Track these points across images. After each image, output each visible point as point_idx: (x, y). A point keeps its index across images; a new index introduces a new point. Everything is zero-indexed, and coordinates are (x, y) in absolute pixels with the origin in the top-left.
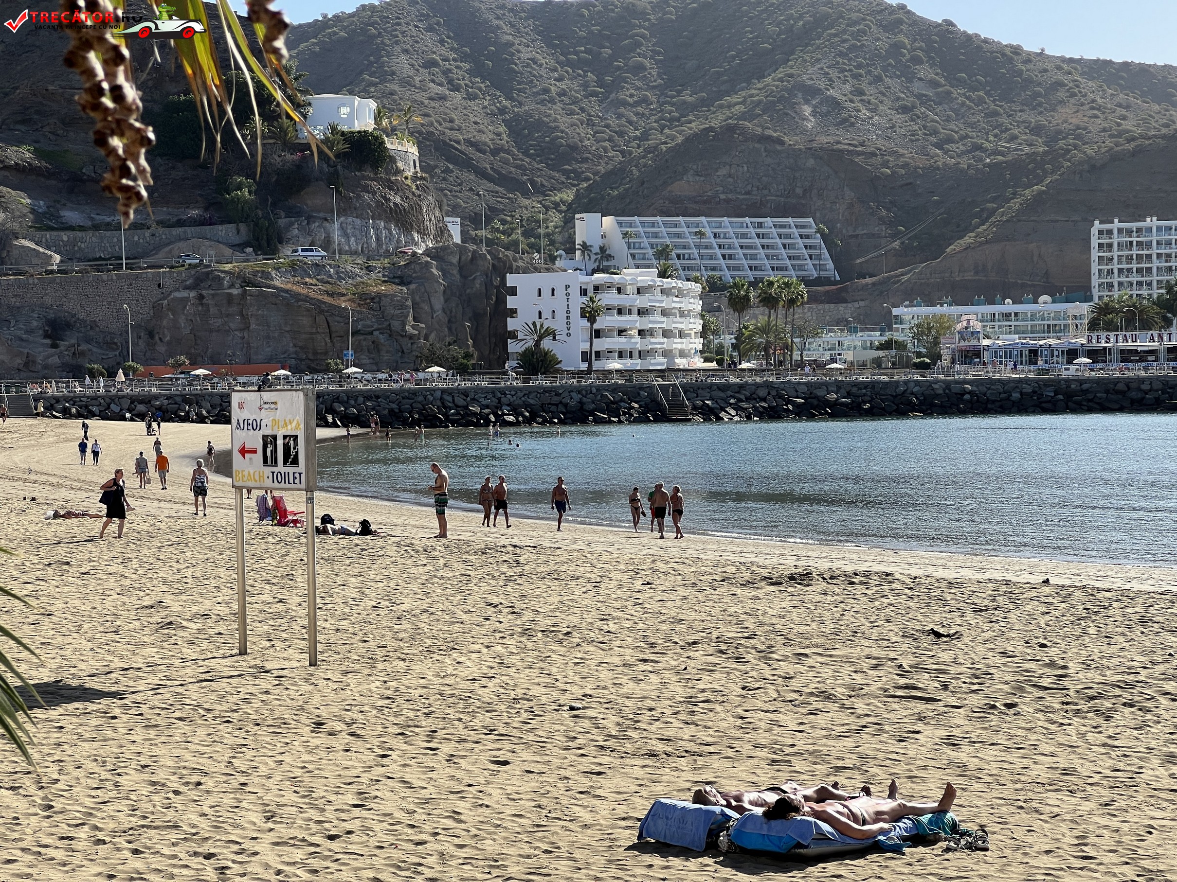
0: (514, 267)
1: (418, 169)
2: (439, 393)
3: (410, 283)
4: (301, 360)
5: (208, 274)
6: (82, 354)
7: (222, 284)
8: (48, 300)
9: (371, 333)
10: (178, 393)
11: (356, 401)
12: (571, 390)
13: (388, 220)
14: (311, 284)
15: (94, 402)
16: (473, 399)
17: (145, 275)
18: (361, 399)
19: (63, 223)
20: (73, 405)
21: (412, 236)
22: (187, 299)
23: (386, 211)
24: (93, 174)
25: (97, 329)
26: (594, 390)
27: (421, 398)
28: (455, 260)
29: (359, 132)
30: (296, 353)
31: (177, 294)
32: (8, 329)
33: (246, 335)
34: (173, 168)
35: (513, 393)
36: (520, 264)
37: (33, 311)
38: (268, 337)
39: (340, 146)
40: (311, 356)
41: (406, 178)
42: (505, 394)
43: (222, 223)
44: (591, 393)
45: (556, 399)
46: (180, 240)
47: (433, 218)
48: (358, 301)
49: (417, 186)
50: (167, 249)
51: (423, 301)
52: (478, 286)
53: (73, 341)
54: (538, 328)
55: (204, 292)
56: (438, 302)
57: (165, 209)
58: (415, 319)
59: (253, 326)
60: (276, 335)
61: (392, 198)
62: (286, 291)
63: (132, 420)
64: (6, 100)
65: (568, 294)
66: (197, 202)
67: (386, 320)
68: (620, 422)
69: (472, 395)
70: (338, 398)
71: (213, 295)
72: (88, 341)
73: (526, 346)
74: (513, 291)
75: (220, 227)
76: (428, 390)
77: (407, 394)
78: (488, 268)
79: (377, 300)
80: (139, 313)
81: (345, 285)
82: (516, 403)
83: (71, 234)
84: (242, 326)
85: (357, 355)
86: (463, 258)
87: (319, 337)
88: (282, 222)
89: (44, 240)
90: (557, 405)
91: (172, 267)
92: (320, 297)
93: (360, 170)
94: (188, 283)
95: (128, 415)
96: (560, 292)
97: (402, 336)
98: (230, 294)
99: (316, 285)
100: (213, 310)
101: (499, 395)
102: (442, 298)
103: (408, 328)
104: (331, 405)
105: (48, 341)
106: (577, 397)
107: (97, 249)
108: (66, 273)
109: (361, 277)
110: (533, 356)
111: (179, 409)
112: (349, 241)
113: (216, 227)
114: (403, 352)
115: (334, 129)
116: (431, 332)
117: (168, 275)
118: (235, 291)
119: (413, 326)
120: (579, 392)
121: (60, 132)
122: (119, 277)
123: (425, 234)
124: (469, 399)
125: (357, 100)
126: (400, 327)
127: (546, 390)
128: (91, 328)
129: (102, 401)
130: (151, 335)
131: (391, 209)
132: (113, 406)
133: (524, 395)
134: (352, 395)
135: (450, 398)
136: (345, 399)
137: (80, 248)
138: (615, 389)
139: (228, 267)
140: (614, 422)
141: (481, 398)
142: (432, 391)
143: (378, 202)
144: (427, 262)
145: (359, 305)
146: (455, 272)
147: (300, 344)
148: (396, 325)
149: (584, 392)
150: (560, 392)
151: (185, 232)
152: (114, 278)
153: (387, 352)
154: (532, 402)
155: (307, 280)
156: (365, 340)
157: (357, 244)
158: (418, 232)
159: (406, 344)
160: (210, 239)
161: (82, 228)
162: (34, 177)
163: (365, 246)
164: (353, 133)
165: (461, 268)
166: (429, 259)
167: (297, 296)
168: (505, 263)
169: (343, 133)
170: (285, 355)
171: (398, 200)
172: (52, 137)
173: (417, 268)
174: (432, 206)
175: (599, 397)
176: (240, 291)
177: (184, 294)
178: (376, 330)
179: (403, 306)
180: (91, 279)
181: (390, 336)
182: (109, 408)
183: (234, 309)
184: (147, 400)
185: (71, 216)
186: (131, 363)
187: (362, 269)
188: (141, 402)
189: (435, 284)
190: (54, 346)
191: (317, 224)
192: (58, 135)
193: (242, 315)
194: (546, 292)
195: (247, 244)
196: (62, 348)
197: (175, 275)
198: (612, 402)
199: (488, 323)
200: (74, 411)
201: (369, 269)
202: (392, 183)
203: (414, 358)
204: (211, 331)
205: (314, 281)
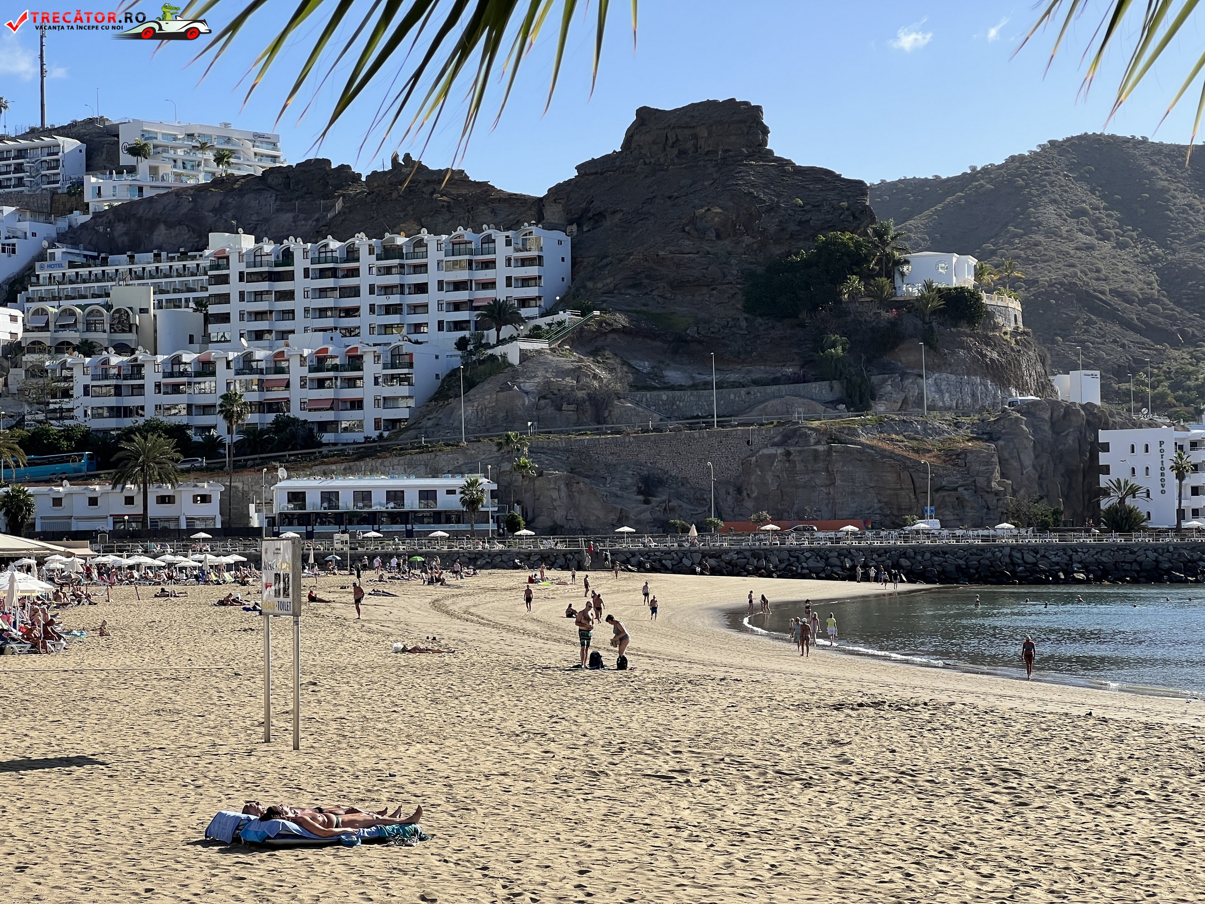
0: (1111, 423)
1: (1020, 324)
2: (1007, 550)
3: (999, 439)
4: (886, 516)
5: (795, 430)
6: (672, 509)
7: (809, 441)
8: (642, 458)
9: (956, 489)
10: (748, 547)
11: (923, 556)
12: (1146, 548)
13: (984, 376)
14: (897, 441)
15: (667, 556)
16: (1044, 556)
17: (734, 433)
18: (928, 555)
19: (665, 383)
20: (648, 559)
21: (1009, 391)
22: (775, 456)
23: (982, 367)
24: (696, 335)
25: (689, 486)
26: (1171, 549)
27: (989, 555)
28: (1046, 416)
29: (956, 289)
30: (881, 508)
31: (766, 451)
32: (604, 485)
33: (832, 492)
34: (773, 327)
35: (1085, 550)
36: (1118, 419)
37: (628, 468)
38: (853, 493)
39: (935, 303)
40: (895, 512)
41: (1005, 333)
42: (1077, 552)
43: (816, 380)
44: (1168, 551)
45: (1130, 558)
46: (775, 397)
47: (1033, 373)
48: (943, 457)
49: (1016, 341)
50: (761, 407)
51: (1012, 458)
52: (1071, 442)
53: (664, 498)
54: (1122, 485)
55: (791, 449)
56: (1028, 459)
57: (762, 367)
58: (1003, 475)
59: (838, 482)
60: (861, 490)
61: (988, 353)
62: (871, 447)
63: (702, 573)
64: (620, 266)
65: (1162, 451)
66: (793, 360)
67: (972, 477)
68: (1197, 581)
69: (1042, 552)
70: (905, 553)
71: (800, 452)
72: (679, 497)
73: (1111, 503)
74: (1106, 447)
75: (814, 385)
76: (997, 546)
77: (975, 550)
78: (1082, 424)
79: (962, 456)
80: (728, 469)
81: (932, 442)
82: (1088, 560)
83: (670, 393)
84: (828, 482)
85: (940, 511)
86: (1055, 414)
87: (903, 493)
88: (875, 379)
89: (644, 399)
90: (1131, 563)
91: (762, 425)
92: (905, 453)
93: (955, 326)
94: (776, 440)
95: (698, 569)
96: (1154, 449)
97: (988, 492)
98: (816, 451)
99: (902, 441)
100: (799, 467)
101: (1070, 552)
102: (1032, 454)
103: (993, 484)
104: (898, 561)
105: (641, 497)
106: (1152, 555)
107: (694, 408)
108: (661, 431)
109: (949, 433)
110: (1117, 513)
111: (748, 563)
112: (943, 397)
113: (810, 384)
114: (988, 508)
115: (928, 286)
116: (1020, 489)
117: (756, 432)
118: (820, 448)
119: (999, 483)
120: (1155, 551)
121: (668, 295)
122: (710, 435)
123: (1023, 390)
124: (1038, 556)
125: (955, 257)
126: (986, 484)
127: (1120, 548)
128: (683, 484)
129: (675, 556)
130: (739, 491)
131: (987, 364)
132: (684, 560)
133: (1097, 553)
134: (919, 551)
135: (1019, 555)
136: (912, 554)
137: (678, 406)
138: (1194, 548)
139: (816, 424)
140: (1191, 581)
141: (1051, 555)
142: (1001, 547)
143: (974, 357)
144: (1017, 418)
145: (945, 461)
146: (1047, 428)
147: (885, 500)
148: (981, 481)
149: (1160, 551)
150: (1135, 550)
151: (779, 390)
152: (706, 435)
153: (972, 508)
154: (1104, 559)
155: (894, 436)
156: (949, 496)
157: (951, 400)
158: (1016, 388)
159: (992, 500)
160: (804, 397)
161: (681, 388)
162: (640, 339)
163: (960, 401)
164: (950, 289)
165: (1053, 424)
166: (1019, 415)
167: (882, 453)
168: (1100, 418)
169: (939, 290)
170: (870, 511)
171: (995, 355)
172: (660, 299)
173: (1007, 424)
174: (1033, 361)
175: (1176, 556)
176: (826, 447)
177: (771, 451)
178: (961, 486)
179: (988, 463)
180: (683, 436)
181: (975, 492)
182: (681, 562)
183: (821, 465)
184: (717, 555)
185: (673, 375)
186: (713, 519)
187: (950, 425)
188: (711, 557)
189: (1025, 440)
190: (647, 502)
191: (910, 380)
192: (666, 298)
193: (827, 471)
194: (1140, 449)
195: (840, 401)
196: (654, 504)
197: (764, 432)
198: (1190, 561)
199: (1081, 479)
200: (648, 565)
201: (958, 425)
202: (990, 338)
203: (1000, 515)
204: (797, 487)
205: (900, 438)
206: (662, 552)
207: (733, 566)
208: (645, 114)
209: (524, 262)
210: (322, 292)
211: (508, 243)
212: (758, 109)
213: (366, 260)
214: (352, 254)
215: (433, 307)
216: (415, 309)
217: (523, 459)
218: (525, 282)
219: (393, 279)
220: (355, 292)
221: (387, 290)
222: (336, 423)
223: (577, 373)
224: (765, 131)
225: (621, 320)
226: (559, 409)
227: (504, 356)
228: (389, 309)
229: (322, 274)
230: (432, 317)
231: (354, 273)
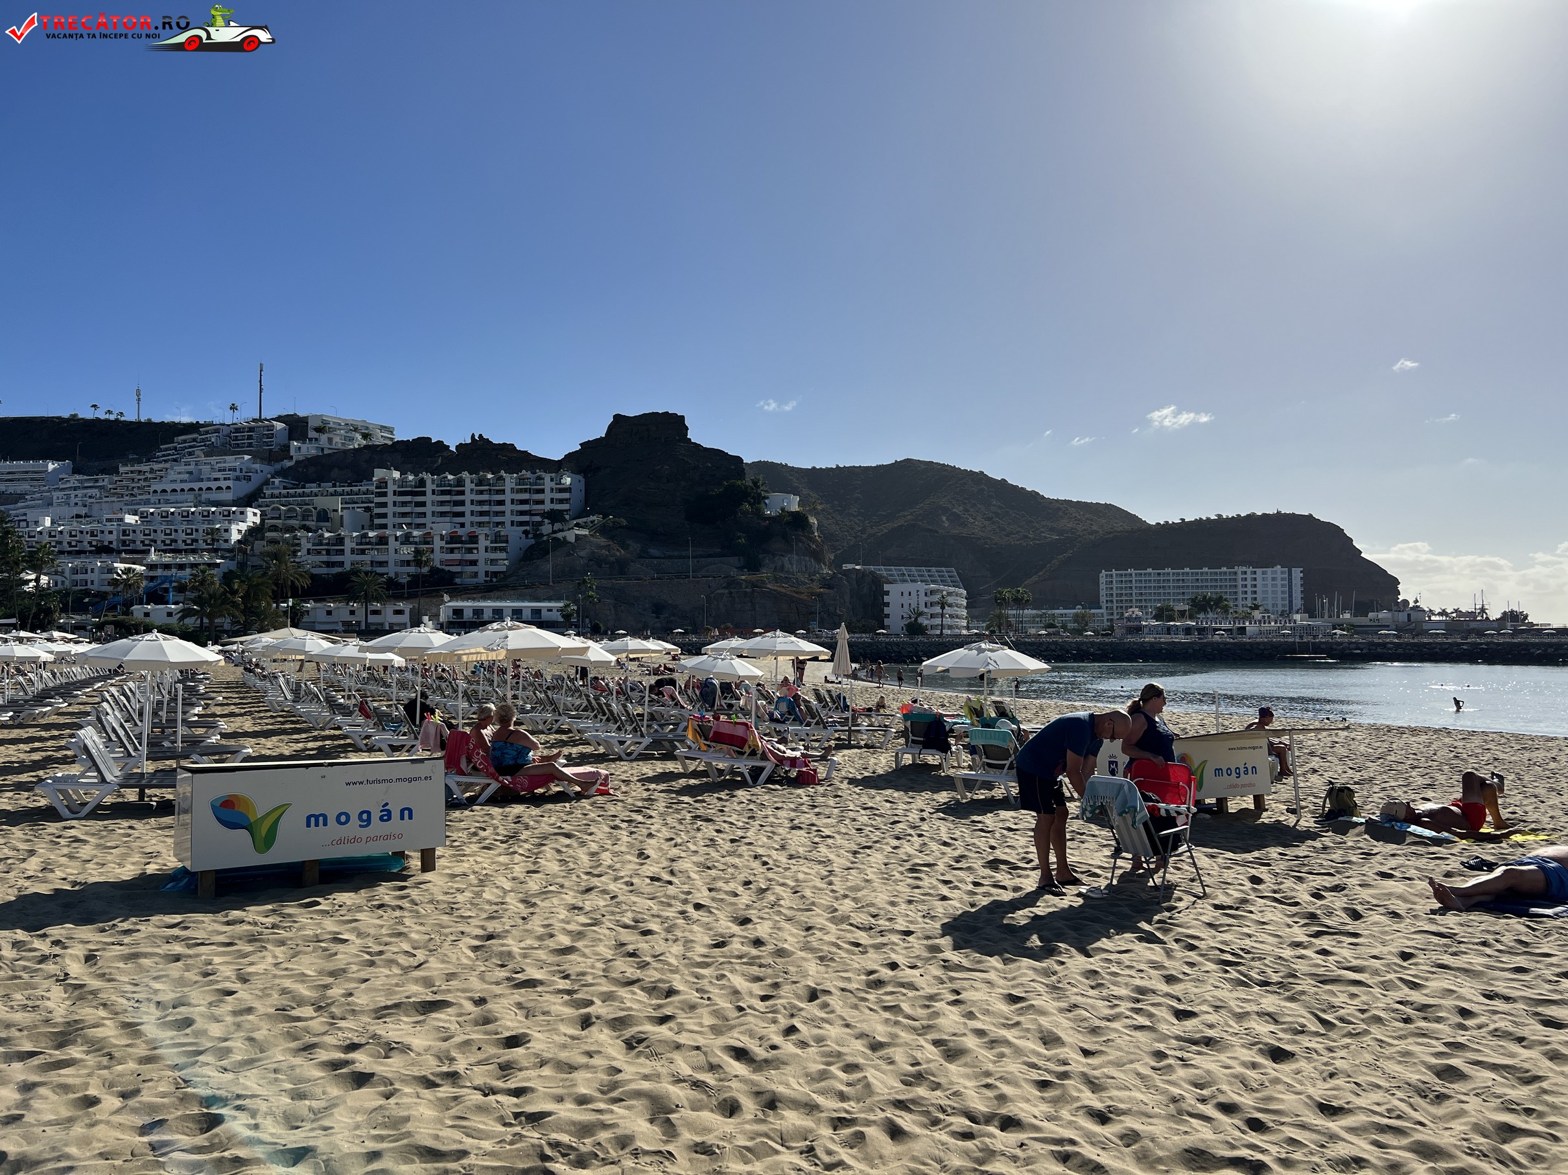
0: (885, 581)
1: (819, 532)
3: (834, 588)
5: (733, 581)
7: (741, 586)
8: (653, 594)
9: (819, 613)
13: (810, 557)
14: (786, 587)
17: (702, 581)
19: (652, 556)
21: (821, 565)
22: (723, 594)
23: (808, 552)
24: (663, 532)
25: (679, 609)
28: (854, 577)
29: (794, 512)
31: (719, 591)
32: (634, 608)
33: (754, 614)
34: (703, 528)
36: (888, 580)
37: (646, 599)
38: (765, 614)
39: (784, 518)
41: (817, 536)
43: (732, 556)
46: (713, 564)
48: (810, 597)
49: (820, 540)
50: (709, 569)
51: (842, 598)
52: (866, 590)
54: (913, 611)
55: (733, 590)
56: (847, 598)
57: (702, 549)
59: (757, 609)
60: (769, 613)
61: (810, 545)
62: (774, 590)
64: (615, 494)
65: (918, 595)
66: (715, 545)
67: (827, 607)
71: (738, 592)
72: (674, 615)
73: (910, 620)
74: (887, 593)
75: (731, 558)
78: (876, 581)
79: (820, 596)
81: (802, 589)
83: (657, 560)
84: (752, 609)
86: (859, 576)
87: (791, 615)
88: (761, 556)
89: (644, 563)
91: (714, 577)
92: (792, 594)
93: (797, 531)
94: (724, 585)
96: (914, 594)
97: (836, 615)
99: (788, 588)
100: (737, 600)
102: (850, 596)
108: (661, 580)
109: (809, 584)
110: (913, 626)
113: (728, 558)
115: (783, 509)
117: (713, 581)
118: (747, 590)
121: (645, 510)
122: (690, 582)
125: (790, 497)
131: (810, 551)
137: (663, 568)
139: (742, 577)
143: (805, 547)
146: (855, 583)
147: (782, 618)
148: (831, 609)
151: (715, 560)
152: (687, 582)
153: (827, 623)
155: (782, 585)
156: (816, 617)
157: (800, 568)
160: (727, 564)
161: (661, 558)
162: (635, 533)
163: (806, 570)
164: (791, 512)
165: (857, 581)
166: (841, 576)
167: (780, 593)
168: (882, 580)
169: (786, 512)
170: (774, 624)
171: (813, 546)
172: (641, 512)
173: (836, 580)
176: (750, 590)
177: (722, 591)
178: (822, 611)
179: (834, 599)
185: (653, 551)
187: (808, 580)
189: (846, 589)
191: (777, 557)
192: (644, 512)
194: (906, 594)
195: (745, 567)
197: (717, 581)
199: (871, 610)
201: (811, 580)
202: (811, 538)
204: (736, 611)
205: (786, 585)
208: (618, 418)
209: (561, 491)
210: (442, 503)
211: (552, 480)
212: (683, 417)
213: (469, 486)
214: (460, 483)
215: (508, 513)
216: (497, 514)
218: (561, 501)
219: (485, 497)
220: (462, 503)
221: (481, 503)
222: (461, 573)
223: (607, 547)
224: (687, 429)
225: (624, 522)
226: (600, 566)
227: (564, 538)
228: (482, 514)
229: (443, 493)
230: (507, 519)
231: (462, 493)
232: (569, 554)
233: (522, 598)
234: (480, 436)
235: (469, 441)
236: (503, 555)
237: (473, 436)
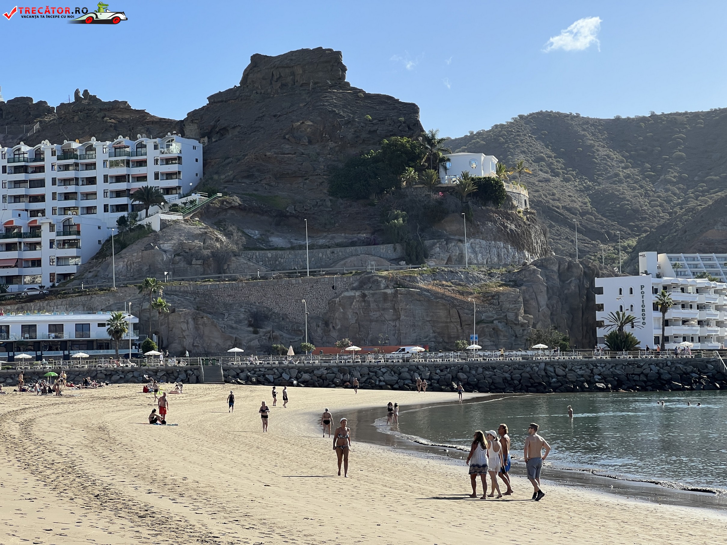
0: (601, 274)
1: (528, 206)
2: (542, 366)
3: (521, 285)
4: (439, 343)
5: (369, 278)
6: (275, 338)
7: (379, 286)
8: (252, 299)
9: (492, 322)
10: (335, 365)
11: (476, 371)
12: (650, 363)
13: (506, 241)
14: (447, 286)
15: (270, 371)
16: (571, 370)
17: (322, 280)
18: (480, 370)
19: (270, 246)
20: (254, 374)
21: (524, 253)
22: (354, 297)
23: (504, 235)
24: (294, 212)
25: (288, 320)
26: (669, 363)
27: (528, 369)
28: (555, 268)
29: (485, 178)
30: (435, 337)
31: (346, 294)
32: (223, 319)
33: (398, 325)
34: (351, 206)
35: (603, 365)
36: (605, 272)
37: (241, 307)
38: (414, 325)
39: (470, 188)
40: (446, 340)
41: (519, 212)
42: (596, 366)
43: (383, 243)
44: (667, 365)
45: (638, 371)
46: (352, 256)
47: (539, 241)
48: (482, 298)
49: (527, 218)
50: (342, 262)
51: (532, 299)
52: (573, 288)
53: (269, 329)
54: (621, 316)
55: (366, 292)
56: (543, 299)
57: (343, 235)
58: (525, 312)
59: (402, 317)
60: (420, 324)
61: (509, 225)
62: (428, 291)
63: (298, 385)
64: (238, 163)
65: (642, 293)
66: (366, 229)
67: (504, 312)
68: (692, 389)
69: (570, 366)
70: (462, 369)
71: (373, 295)
72: (281, 328)
73: (612, 330)
74: (600, 291)
75: (382, 247)
76: (534, 362)
77: (517, 366)
78: (581, 274)
79: (496, 297)
80: (318, 308)
81: (472, 287)
82: (605, 373)
83: (274, 252)
84: (394, 317)
85: (480, 339)
86: (562, 267)
87: (452, 325)
88: (428, 243)
89: (254, 257)
90: (639, 375)
91: (344, 274)
92: (453, 295)
93: (485, 205)
94: (354, 285)
95: (295, 382)
96: (637, 291)
97: (516, 324)
98: (385, 294)
99: (451, 286)
100: (373, 305)
101: (592, 367)
102: (546, 296)
103: (520, 318)
104: (457, 375)
105: (251, 329)
106: (655, 369)
107: (292, 263)
108: (267, 279)
109: (485, 281)
110: (617, 338)
111: (335, 377)
112: (477, 257)
113: (379, 246)
114: (516, 336)
115: (465, 176)
116: (538, 322)
117: (339, 279)
118: (389, 291)
119: (523, 317)
120: (657, 365)
121: (273, 184)
122: (304, 282)
123: (533, 253)
124: (567, 370)
125: (483, 156)
126: (514, 318)
127: (630, 363)
128: (283, 319)
129: (276, 371)
130: (327, 324)
131: (508, 233)
132: (284, 375)
133: (612, 367)
134: (473, 366)
135: (552, 369)
136: (468, 369)
137: (280, 262)
138: (687, 363)
139: (385, 273)
140: (687, 389)
141: (577, 369)
142: (538, 363)
143: (499, 228)
144: (535, 269)
145: (483, 301)
146: (556, 277)
147: (438, 330)
148: (511, 316)
149: (661, 365)
150: (642, 364)
151: (356, 250)
152: (301, 282)
153: (504, 336)
154: (618, 372)
155: (444, 282)
156: (487, 327)
157: (483, 259)
158: (528, 251)
159: (519, 330)
160: (374, 255)
161: (282, 249)
162: (252, 214)
163: (489, 260)
164: (480, 179)
165: (560, 274)
166: (535, 267)
167: (436, 295)
168: (593, 271)
169: (473, 179)
170: (427, 339)
171: (513, 227)
172: (267, 186)
173: (527, 274)
174: (538, 233)
175: (673, 369)
176: (393, 291)
177: (351, 293)
178: (496, 319)
179: (516, 302)
180: (283, 283)
181: (506, 324)
182: (281, 376)
183: (388, 305)
184: (311, 370)
185: (276, 240)
186: (307, 343)
187: (485, 275)
188: (306, 372)
189: (541, 286)
190: (256, 332)
191: (453, 244)
192: (272, 186)
193: (394, 309)
194: (626, 292)
195: (402, 259)
196: (261, 334)
197: (345, 280)
198: (684, 373)
199: (581, 315)
200: (254, 379)
201: (491, 275)
202: (509, 215)
203: (525, 341)
204: (371, 321)
205: (449, 284)
206: (265, 368)
207: (323, 380)
208: (257, 59)
209: (168, 161)
210: (17, 184)
211: (156, 147)
212: (339, 53)
213: (49, 160)
214: (39, 156)
215: (100, 194)
216: (87, 196)
217: (160, 300)
218: (169, 176)
219: (70, 174)
220: (41, 183)
221: (66, 182)
222: (19, 277)
223: (203, 236)
224: (344, 69)
225: (237, 200)
226: (190, 263)
227: (149, 225)
228: (67, 196)
229: (17, 170)
230: (99, 202)
231: (41, 169)
232: (148, 247)
233: (72, 308)
234: (86, 92)
235: (73, 100)
236: (73, 252)
237: (77, 93)
